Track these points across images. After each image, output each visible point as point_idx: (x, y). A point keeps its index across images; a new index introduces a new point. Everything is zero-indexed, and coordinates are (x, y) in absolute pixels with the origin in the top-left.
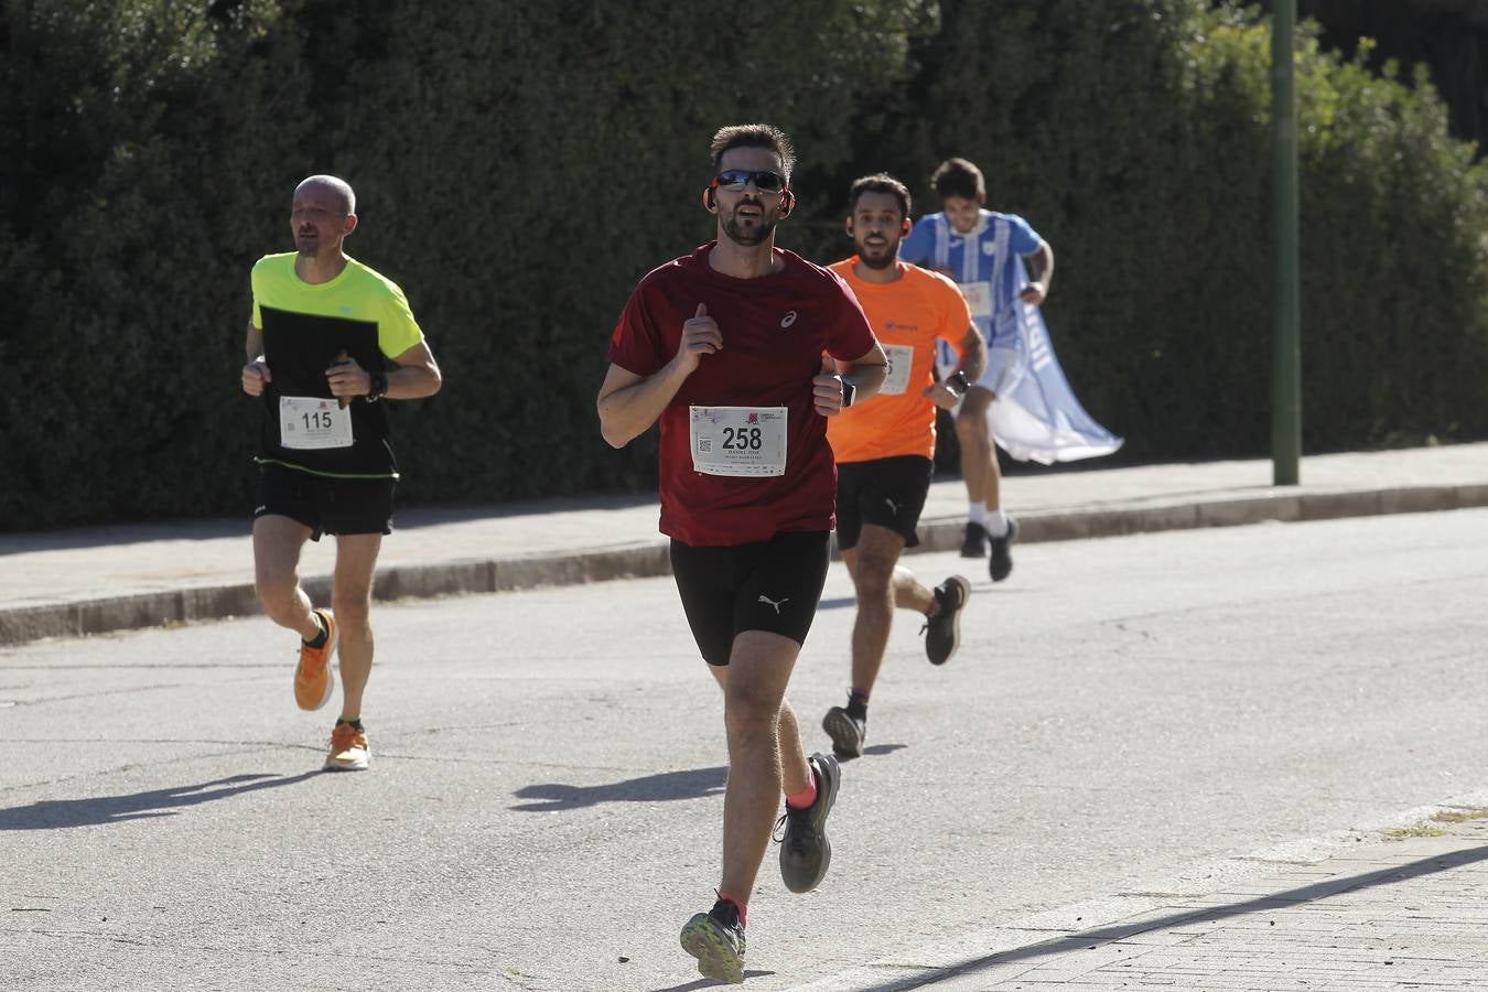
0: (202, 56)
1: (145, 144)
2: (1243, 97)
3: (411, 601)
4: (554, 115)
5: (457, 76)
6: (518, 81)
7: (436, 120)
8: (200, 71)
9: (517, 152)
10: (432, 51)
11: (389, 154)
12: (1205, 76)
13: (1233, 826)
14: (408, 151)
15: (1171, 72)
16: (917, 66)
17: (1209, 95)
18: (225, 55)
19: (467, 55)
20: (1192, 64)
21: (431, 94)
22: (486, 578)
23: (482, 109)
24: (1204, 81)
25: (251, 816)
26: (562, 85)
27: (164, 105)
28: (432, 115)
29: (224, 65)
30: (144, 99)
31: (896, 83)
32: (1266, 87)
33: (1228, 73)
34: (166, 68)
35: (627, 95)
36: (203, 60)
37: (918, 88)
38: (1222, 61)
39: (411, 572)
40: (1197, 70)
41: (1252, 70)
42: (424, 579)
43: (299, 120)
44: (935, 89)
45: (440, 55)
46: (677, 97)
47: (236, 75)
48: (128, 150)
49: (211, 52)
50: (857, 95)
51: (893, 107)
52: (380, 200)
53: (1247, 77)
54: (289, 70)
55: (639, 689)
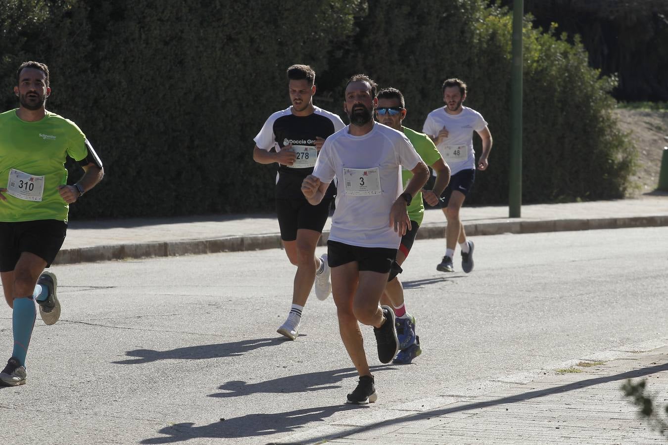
0: (42, 17)
1: (16, 55)
2: (500, 47)
3: (130, 260)
4: (197, 47)
5: (155, 29)
6: (182, 32)
7: (145, 48)
8: (41, 23)
9: (181, 62)
10: (144, 17)
11: (124, 62)
12: (484, 38)
13: (490, 367)
14: (133, 61)
15: (468, 35)
16: (358, 29)
17: (485, 46)
18: (53, 17)
19: (160, 20)
20: (478, 32)
21: (143, 36)
22: (163, 250)
23: (166, 43)
24: (483, 39)
25: (58, 353)
26: (202, 34)
27: (26, 39)
28: (144, 45)
29: (52, 22)
30: (17, 35)
31: (348, 37)
32: (510, 43)
33: (493, 36)
34: (27, 22)
35: (230, 39)
36: (43, 19)
37: (358, 39)
38: (491, 31)
39: (130, 247)
40: (480, 35)
41: (504, 35)
42: (136, 250)
43: (85, 46)
44: (366, 40)
45: (148, 19)
46: (252, 40)
47: (58, 26)
48: (9, 57)
49: (47, 16)
50: (331, 42)
51: (347, 47)
52: (120, 83)
53: (502, 39)
54: (81, 24)
55: (231, 301)
